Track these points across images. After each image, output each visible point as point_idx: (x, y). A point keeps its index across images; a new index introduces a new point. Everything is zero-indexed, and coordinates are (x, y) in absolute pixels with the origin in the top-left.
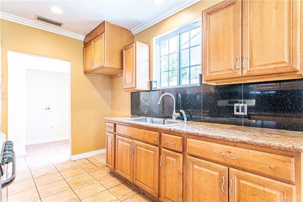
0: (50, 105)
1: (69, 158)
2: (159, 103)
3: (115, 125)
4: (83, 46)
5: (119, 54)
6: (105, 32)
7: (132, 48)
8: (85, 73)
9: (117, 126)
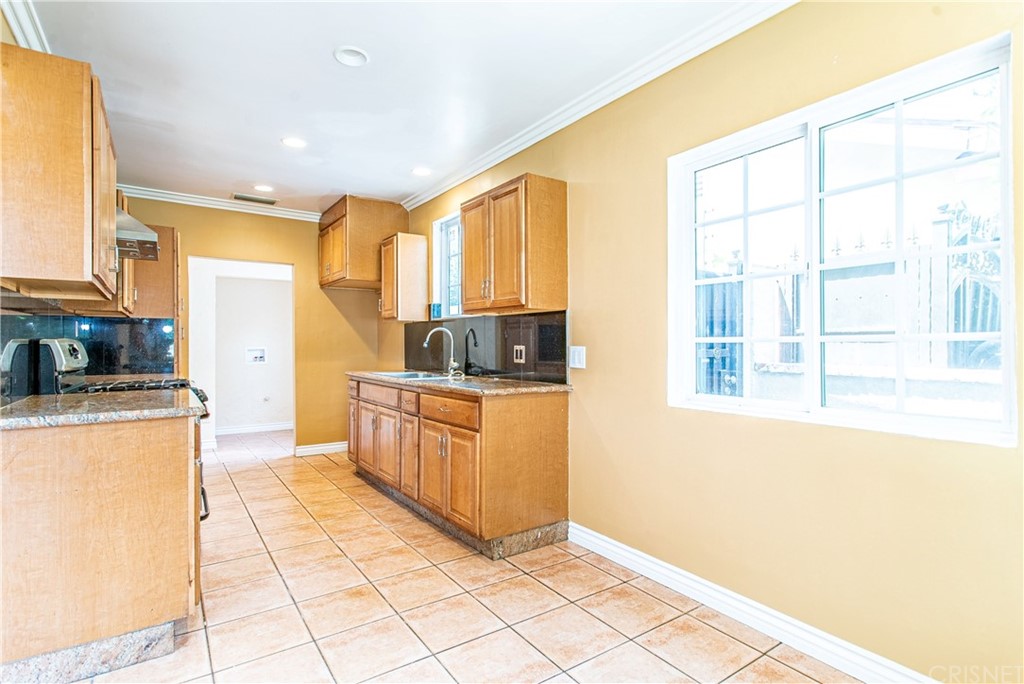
0: (263, 350)
1: (293, 453)
2: (425, 345)
3: (359, 382)
4: (318, 232)
5: (376, 253)
6: (348, 216)
7: (390, 246)
8: (322, 286)
9: (361, 384)
